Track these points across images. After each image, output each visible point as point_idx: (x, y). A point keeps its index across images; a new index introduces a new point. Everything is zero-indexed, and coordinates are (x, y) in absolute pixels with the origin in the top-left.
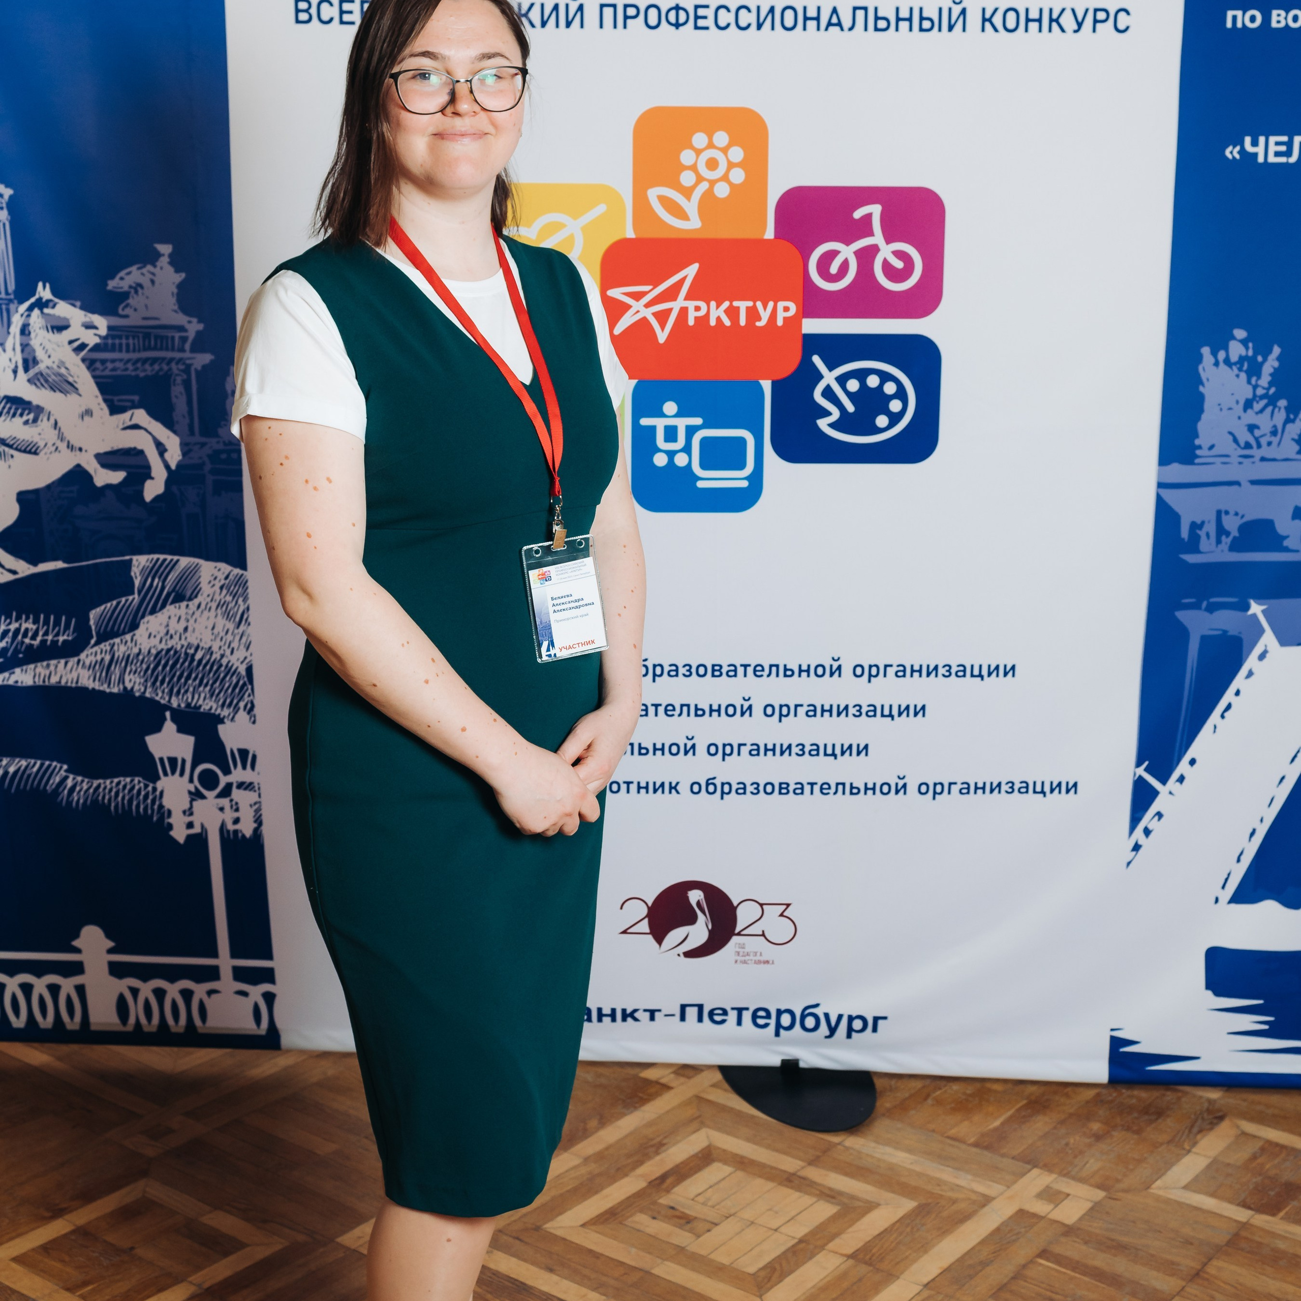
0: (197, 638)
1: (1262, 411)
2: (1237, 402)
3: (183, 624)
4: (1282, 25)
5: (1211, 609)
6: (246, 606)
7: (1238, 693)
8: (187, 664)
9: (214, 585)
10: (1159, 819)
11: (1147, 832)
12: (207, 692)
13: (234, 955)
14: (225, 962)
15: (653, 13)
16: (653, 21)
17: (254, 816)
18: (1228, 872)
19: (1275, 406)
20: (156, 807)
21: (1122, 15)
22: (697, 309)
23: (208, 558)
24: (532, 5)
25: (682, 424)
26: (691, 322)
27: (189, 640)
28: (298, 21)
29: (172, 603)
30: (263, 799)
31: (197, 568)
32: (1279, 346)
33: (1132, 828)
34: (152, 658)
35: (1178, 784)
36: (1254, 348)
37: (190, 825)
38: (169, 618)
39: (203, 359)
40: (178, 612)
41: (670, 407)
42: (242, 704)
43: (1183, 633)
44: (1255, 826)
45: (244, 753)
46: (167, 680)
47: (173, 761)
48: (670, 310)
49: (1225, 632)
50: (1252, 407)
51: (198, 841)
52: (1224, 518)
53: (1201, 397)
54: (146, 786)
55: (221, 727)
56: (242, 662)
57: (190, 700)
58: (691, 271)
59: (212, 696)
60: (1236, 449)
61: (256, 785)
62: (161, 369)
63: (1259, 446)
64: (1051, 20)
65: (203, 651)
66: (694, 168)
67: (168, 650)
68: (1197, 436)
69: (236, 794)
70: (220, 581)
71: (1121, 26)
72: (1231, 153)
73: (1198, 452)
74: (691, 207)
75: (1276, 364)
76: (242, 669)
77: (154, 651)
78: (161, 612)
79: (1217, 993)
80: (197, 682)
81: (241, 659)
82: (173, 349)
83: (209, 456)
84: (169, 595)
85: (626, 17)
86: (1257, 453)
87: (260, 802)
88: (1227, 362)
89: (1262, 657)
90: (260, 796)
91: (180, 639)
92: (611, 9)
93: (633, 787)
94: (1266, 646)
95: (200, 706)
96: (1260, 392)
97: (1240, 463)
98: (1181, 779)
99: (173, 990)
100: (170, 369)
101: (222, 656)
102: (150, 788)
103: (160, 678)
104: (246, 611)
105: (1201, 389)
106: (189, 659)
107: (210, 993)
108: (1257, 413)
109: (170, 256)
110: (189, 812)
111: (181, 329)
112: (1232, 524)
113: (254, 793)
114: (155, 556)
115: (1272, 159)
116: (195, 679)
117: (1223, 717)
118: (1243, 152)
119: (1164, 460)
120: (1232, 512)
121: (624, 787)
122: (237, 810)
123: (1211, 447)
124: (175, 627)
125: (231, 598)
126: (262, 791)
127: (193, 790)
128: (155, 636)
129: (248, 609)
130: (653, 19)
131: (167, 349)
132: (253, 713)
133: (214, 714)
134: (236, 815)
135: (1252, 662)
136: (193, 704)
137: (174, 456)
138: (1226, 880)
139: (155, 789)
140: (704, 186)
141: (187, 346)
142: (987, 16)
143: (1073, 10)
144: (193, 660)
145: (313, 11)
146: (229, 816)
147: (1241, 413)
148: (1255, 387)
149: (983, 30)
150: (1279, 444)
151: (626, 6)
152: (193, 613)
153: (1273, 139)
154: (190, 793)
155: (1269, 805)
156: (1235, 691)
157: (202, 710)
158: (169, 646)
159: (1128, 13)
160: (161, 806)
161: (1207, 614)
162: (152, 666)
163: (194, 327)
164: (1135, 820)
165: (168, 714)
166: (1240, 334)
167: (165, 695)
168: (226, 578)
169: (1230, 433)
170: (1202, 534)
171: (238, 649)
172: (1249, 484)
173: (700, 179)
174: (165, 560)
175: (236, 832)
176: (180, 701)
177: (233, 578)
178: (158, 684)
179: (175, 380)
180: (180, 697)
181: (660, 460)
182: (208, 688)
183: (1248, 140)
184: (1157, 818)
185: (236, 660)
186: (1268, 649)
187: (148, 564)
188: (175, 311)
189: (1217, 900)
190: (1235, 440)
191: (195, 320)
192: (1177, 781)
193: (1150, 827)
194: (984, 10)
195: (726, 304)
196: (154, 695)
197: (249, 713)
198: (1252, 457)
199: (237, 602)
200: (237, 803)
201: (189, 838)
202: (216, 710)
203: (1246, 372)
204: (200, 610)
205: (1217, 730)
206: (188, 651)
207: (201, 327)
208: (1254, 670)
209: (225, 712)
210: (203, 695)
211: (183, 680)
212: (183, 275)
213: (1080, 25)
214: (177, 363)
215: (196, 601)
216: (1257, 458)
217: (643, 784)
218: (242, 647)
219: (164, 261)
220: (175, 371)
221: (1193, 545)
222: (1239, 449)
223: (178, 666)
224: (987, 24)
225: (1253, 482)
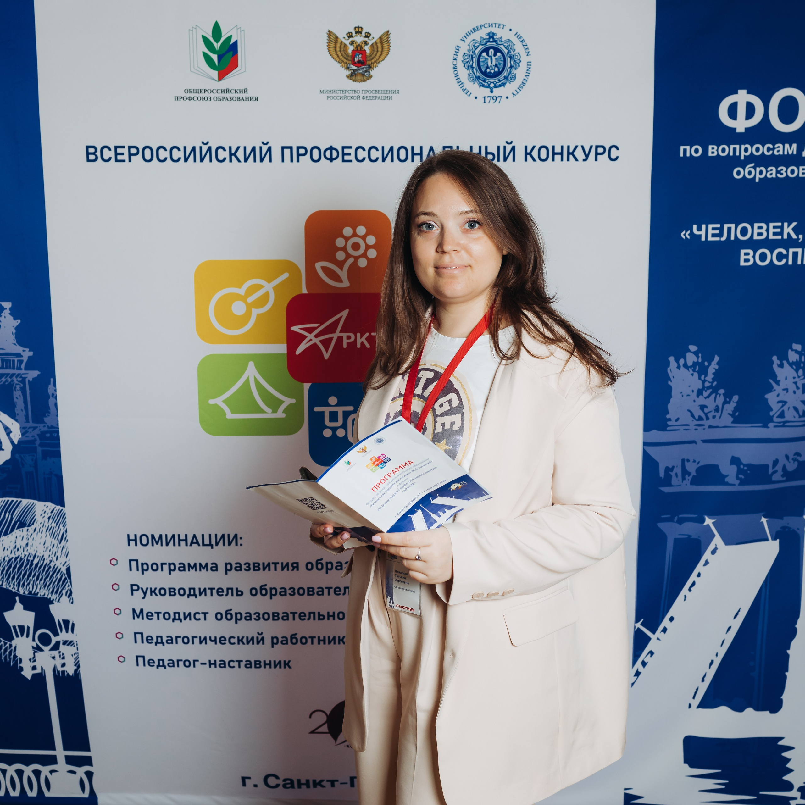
0: (34, 550)
1: (708, 397)
2: (693, 391)
3: (25, 541)
4: (715, 154)
5: (680, 521)
6: (65, 529)
7: (699, 575)
8: (28, 567)
9: (44, 517)
10: (651, 656)
11: (644, 664)
12: (42, 585)
13: (66, 748)
14: (60, 752)
15: (315, 152)
16: (316, 157)
17: (75, 662)
18: (697, 688)
19: (717, 394)
20: (12, 657)
21: (613, 149)
22: (349, 338)
23: (39, 500)
24: (238, 148)
25: (340, 410)
26: (345, 346)
27: (29, 551)
28: (88, 160)
29: (17, 529)
30: (79, 651)
31: (33, 506)
32: (718, 356)
33: (634, 662)
34: (6, 563)
35: (663, 633)
36: (702, 357)
37: (34, 668)
38: (16, 538)
39: (33, 374)
40: (22, 534)
41: (333, 400)
42: (64, 592)
43: (663, 537)
44: (713, 659)
45: (66, 622)
46: (16, 577)
47: (22, 628)
48: (331, 339)
49: (689, 536)
50: (702, 394)
51: (40, 678)
52: (686, 464)
53: (670, 388)
54: (5, 644)
55: (51, 606)
56: (63, 565)
57: (31, 589)
58: (345, 313)
59: (45, 586)
60: (693, 421)
61: (75, 642)
62: (7, 381)
63: (708, 418)
64: (569, 153)
65: (39, 558)
66: (344, 249)
67: (16, 558)
68: (668, 413)
69: (62, 648)
70: (48, 514)
71: (613, 157)
72: (685, 235)
73: (669, 423)
74: (343, 274)
75: (717, 367)
76: (64, 570)
77: (7, 559)
78: (11, 534)
79: (692, 766)
80: (35, 577)
81: (63, 563)
82: (14, 368)
83: (38, 435)
84: (15, 523)
85: (299, 155)
86: (706, 423)
87: (78, 653)
88: (685, 366)
89: (714, 552)
90: (77, 649)
91: (24, 551)
92: (289, 150)
93: (316, 641)
94: (716, 545)
95: (38, 593)
96: (707, 384)
97: (696, 429)
98: (665, 630)
99: (28, 771)
100: (12, 381)
101: (51, 561)
102: (8, 645)
103: (12, 576)
104: (65, 532)
105: (669, 383)
106: (30, 563)
107: (52, 772)
108: (705, 398)
109: (10, 309)
110: (33, 660)
111: (19, 355)
112: (692, 468)
113: (74, 647)
114: (6, 499)
115: (710, 238)
116: (34, 576)
117: (690, 590)
118: (692, 234)
119: (647, 428)
120: (691, 460)
121: (309, 640)
122: (63, 658)
123: (677, 420)
124: (21, 543)
125: (55, 524)
126: (78, 646)
127: (35, 646)
128: (7, 550)
129: (66, 531)
130: (316, 156)
131: (10, 368)
132: (71, 597)
133: (47, 598)
134: (63, 661)
135: (707, 555)
136: (33, 593)
137: (16, 435)
138: (696, 693)
139: (11, 646)
140: (351, 260)
141: (23, 366)
142: (529, 151)
143: (583, 147)
144: (32, 564)
145: (98, 153)
146: (58, 662)
147: (696, 398)
148: (704, 382)
149: (526, 160)
150: (720, 417)
151: (298, 148)
152: (32, 535)
153: (710, 226)
154: (33, 647)
155: (722, 645)
156: (697, 574)
157: (39, 595)
158: (17, 556)
159: (617, 148)
160: (15, 656)
161: (678, 525)
162: (6, 568)
163: (27, 354)
164: (636, 657)
165: (17, 598)
166: (693, 348)
167: (15, 586)
168: (52, 512)
169: (689, 411)
170: (673, 474)
171: (60, 557)
172: (701, 442)
173: (348, 256)
174: (12, 501)
175: (63, 672)
176: (25, 590)
177: (56, 512)
178: (10, 579)
179: (15, 387)
180: (25, 587)
181: (327, 433)
182: (43, 581)
183: (695, 227)
184: (650, 655)
185: (60, 564)
186: (717, 547)
187: (2, 504)
188: (15, 344)
189: (690, 706)
190: (692, 415)
191: (27, 350)
192: (662, 631)
193: (646, 661)
194: (526, 147)
195: (367, 334)
196: (8, 587)
197: (69, 597)
198: (703, 425)
199: (59, 527)
200: (63, 654)
201: (34, 675)
202: (48, 595)
203: (697, 372)
204: (36, 532)
205: (686, 599)
206: (29, 558)
207: (31, 354)
208: (709, 561)
209: (54, 597)
210: (39, 586)
211: (26, 577)
212: (19, 321)
213: (587, 156)
214: (17, 377)
215: (33, 527)
216: (706, 427)
217: (322, 638)
218: (63, 555)
219: (6, 313)
220: (16, 382)
221: (667, 481)
222: (695, 421)
223: (23, 568)
224: (528, 156)
225: (705, 441)
